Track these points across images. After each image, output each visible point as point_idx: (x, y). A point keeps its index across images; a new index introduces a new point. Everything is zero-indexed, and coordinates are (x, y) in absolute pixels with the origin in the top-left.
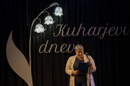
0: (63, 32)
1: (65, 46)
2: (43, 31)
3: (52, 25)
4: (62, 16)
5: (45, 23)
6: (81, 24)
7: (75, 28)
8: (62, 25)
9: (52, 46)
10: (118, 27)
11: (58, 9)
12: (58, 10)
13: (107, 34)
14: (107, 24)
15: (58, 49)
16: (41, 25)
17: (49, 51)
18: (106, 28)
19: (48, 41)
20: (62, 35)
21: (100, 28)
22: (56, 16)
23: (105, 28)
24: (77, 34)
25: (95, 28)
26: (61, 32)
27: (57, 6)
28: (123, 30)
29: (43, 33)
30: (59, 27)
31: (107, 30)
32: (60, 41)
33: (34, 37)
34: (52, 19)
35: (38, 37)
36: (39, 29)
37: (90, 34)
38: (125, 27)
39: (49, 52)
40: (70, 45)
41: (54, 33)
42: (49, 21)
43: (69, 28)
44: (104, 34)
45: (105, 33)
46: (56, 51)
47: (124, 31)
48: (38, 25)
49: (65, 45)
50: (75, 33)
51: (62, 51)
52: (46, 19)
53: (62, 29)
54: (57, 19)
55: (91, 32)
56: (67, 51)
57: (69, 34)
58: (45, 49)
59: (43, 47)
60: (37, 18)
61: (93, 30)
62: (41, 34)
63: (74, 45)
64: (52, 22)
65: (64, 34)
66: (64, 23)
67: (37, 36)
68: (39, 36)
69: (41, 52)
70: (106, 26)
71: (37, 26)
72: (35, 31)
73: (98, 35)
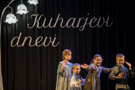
0: (38, 23)
2: (16, 22)
3: (26, 15)
4: (37, 4)
5: (17, 13)
6: (59, 15)
7: (52, 19)
8: (37, 15)
9: (26, 38)
10: (100, 18)
13: (87, 26)
14: (88, 14)
16: (13, 15)
17: (23, 45)
18: (87, 18)
19: (21, 33)
20: (38, 26)
21: (80, 18)
22: (31, 5)
23: (86, 19)
24: (55, 26)
25: (75, 19)
26: (37, 23)
28: (106, 21)
29: (15, 24)
30: (34, 17)
31: (88, 21)
32: (35, 33)
33: (5, 28)
34: (25, 8)
35: (9, 29)
37: (69, 26)
38: (109, 18)
39: (23, 46)
40: (46, 38)
41: (28, 24)
42: (22, 10)
43: (45, 19)
44: (84, 26)
45: (85, 24)
46: (31, 45)
49: (41, 38)
51: (38, 44)
52: (19, 7)
53: (37, 20)
54: (32, 8)
55: (70, 24)
56: (43, 45)
57: (46, 25)
58: (17, 42)
60: (8, 6)
61: (72, 21)
62: (13, 25)
63: (50, 38)
64: (26, 12)
65: (40, 26)
66: (39, 13)
67: (8, 27)
68: (11, 27)
69: (13, 45)
70: (88, 16)
71: (8, 16)
72: (6, 22)
73: (78, 27)
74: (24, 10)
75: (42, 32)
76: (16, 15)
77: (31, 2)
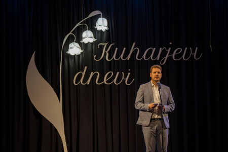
0: (108, 54)
1: (110, 75)
2: (80, 53)
3: (92, 43)
4: (106, 31)
5: (82, 42)
6: (134, 43)
7: (125, 48)
8: (106, 44)
9: (92, 74)
10: (186, 48)
11: (102, 20)
12: (102, 23)
13: (170, 58)
14: (171, 43)
15: (101, 79)
16: (77, 45)
17: (88, 82)
18: (170, 49)
19: (86, 67)
20: (107, 59)
21: (161, 48)
22: (98, 31)
23: (168, 49)
24: (129, 58)
25: (154, 50)
26: (105, 54)
27: (99, 16)
28: (193, 52)
29: (79, 56)
30: (102, 47)
31: (171, 53)
32: (104, 67)
33: (66, 61)
34: (92, 35)
35: (71, 62)
36: (74, 50)
37: (147, 58)
38: (197, 48)
39: (88, 84)
40: (118, 73)
41: (95, 56)
42: (88, 37)
43: (117, 49)
44: (166, 58)
45: (167, 56)
46: (98, 83)
47: (195, 54)
48: (73, 43)
50: (125, 56)
51: (107, 82)
52: (84, 34)
53: (106, 50)
54: (100, 35)
56: (114, 82)
58: (82, 79)
59: (80, 76)
60: (70, 33)
61: (150, 51)
62: (76, 57)
63: (123, 73)
64: (92, 40)
65: (109, 58)
66: (109, 41)
67: (70, 60)
68: (73, 60)
69: (76, 83)
70: (170, 46)
71: (71, 45)
72: (68, 52)
73: (158, 59)
74: (92, 37)
75: (112, 66)
76: (80, 44)
77: (99, 28)
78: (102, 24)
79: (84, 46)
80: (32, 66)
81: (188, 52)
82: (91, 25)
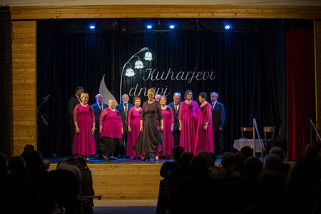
2: (133, 75)
3: (142, 69)
4: (151, 60)
5: (136, 67)
6: (170, 69)
7: (164, 72)
8: (152, 69)
9: (141, 89)
10: (205, 72)
11: (148, 54)
13: (194, 79)
14: (195, 69)
16: (131, 70)
19: (137, 85)
21: (188, 72)
22: (146, 61)
23: (193, 72)
24: (166, 78)
25: (183, 73)
26: (151, 76)
27: (147, 51)
30: (149, 71)
31: (195, 75)
32: (150, 85)
33: (125, 81)
34: (142, 63)
35: (128, 81)
36: (130, 73)
38: (212, 72)
40: (159, 89)
41: (144, 77)
42: (139, 65)
43: (158, 73)
44: (192, 78)
47: (211, 76)
50: (164, 77)
52: (136, 63)
53: (151, 73)
54: (147, 63)
55: (179, 77)
57: (158, 78)
58: (135, 92)
59: (133, 91)
60: (128, 62)
61: (181, 74)
62: (132, 78)
63: (162, 89)
64: (142, 67)
65: (153, 78)
66: (153, 67)
69: (131, 95)
70: (195, 71)
71: (127, 70)
72: (126, 75)
73: (186, 79)
75: (155, 84)
76: (134, 69)
77: (146, 59)
78: (149, 56)
79: (137, 71)
80: (103, 84)
81: (207, 74)
82: (141, 57)
